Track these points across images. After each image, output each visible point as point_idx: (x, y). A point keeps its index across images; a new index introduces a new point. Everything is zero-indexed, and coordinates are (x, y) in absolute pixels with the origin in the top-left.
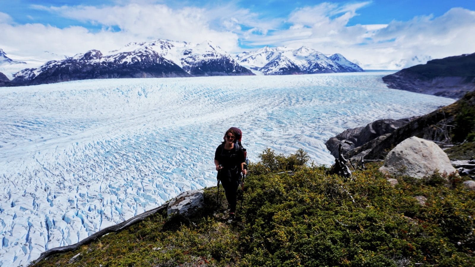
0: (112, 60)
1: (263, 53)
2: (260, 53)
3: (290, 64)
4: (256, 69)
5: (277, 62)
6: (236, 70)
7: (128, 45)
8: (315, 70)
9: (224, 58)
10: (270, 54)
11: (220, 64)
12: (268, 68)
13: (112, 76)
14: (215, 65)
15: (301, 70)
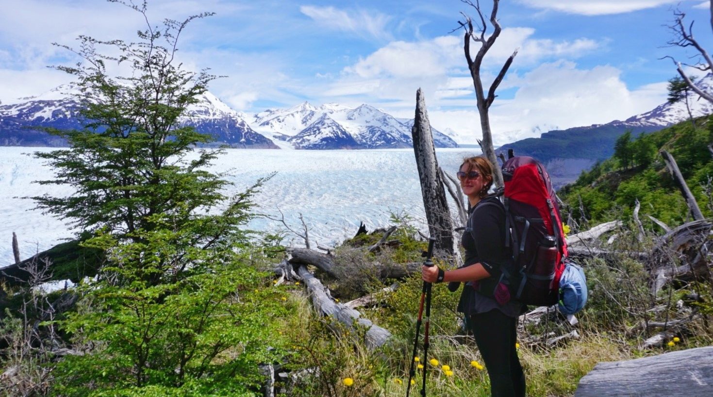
0: (14, 112)
1: (297, 112)
2: (292, 112)
3: (339, 133)
4: (283, 138)
5: (319, 129)
6: (246, 140)
7: (57, 89)
8: (379, 143)
9: (226, 118)
10: (309, 115)
11: (219, 128)
12: (302, 137)
13: (7, 141)
14: (210, 130)
15: (359, 142)
